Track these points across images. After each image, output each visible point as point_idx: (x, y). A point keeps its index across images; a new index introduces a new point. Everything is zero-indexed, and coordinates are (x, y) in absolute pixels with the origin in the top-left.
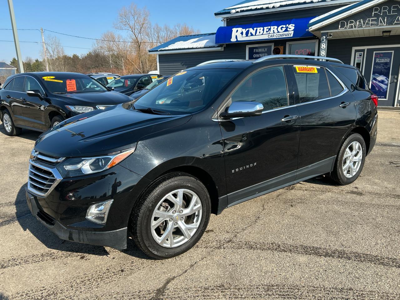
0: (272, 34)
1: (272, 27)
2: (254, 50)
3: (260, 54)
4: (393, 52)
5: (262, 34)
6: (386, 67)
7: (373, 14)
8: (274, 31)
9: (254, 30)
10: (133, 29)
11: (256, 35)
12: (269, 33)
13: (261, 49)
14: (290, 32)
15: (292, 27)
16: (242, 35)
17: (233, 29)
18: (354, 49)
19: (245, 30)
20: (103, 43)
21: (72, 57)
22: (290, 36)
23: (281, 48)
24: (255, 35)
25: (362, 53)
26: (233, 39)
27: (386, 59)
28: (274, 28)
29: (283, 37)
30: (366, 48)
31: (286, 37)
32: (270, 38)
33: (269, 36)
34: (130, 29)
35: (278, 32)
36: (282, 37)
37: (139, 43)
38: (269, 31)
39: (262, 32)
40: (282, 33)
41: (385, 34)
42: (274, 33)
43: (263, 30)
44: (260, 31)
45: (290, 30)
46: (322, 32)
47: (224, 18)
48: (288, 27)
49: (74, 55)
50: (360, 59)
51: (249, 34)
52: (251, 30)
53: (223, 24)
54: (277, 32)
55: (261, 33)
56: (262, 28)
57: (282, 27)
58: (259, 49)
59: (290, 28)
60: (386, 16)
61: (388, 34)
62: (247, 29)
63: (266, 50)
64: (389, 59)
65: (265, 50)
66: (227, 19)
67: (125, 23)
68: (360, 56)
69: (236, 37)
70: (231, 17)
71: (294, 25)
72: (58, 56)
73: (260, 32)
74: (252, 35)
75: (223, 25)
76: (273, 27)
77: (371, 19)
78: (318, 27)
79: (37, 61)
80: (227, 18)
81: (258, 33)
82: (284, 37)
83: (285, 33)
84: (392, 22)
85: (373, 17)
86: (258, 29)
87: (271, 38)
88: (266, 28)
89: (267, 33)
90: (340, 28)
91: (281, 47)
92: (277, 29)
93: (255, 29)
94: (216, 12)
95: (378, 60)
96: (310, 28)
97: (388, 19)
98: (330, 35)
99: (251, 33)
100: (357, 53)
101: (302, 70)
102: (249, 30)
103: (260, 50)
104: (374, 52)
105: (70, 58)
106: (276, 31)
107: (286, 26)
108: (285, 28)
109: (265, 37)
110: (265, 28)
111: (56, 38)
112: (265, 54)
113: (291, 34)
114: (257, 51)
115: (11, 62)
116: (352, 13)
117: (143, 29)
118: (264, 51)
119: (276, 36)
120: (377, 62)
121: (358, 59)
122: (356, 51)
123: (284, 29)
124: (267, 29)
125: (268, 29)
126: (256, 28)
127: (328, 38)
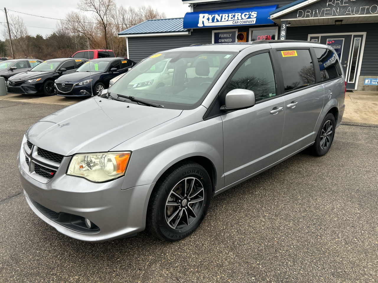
0: (236, 21)
1: (236, 14)
2: (220, 35)
3: (225, 39)
4: (344, 39)
5: (227, 21)
7: (327, 4)
8: (238, 18)
9: (219, 16)
10: (98, 11)
11: (222, 21)
12: (234, 20)
14: (253, 19)
15: (254, 14)
17: (199, 15)
18: (310, 36)
19: (212, 16)
20: (68, 24)
22: (252, 23)
23: (245, 34)
24: (221, 21)
25: (317, 40)
26: (200, 25)
27: (337, 46)
28: (238, 15)
29: (246, 24)
30: (320, 35)
31: (249, 23)
32: (234, 24)
33: (234, 23)
34: (96, 11)
35: (242, 19)
36: (245, 24)
37: (105, 25)
38: (234, 18)
40: (245, 20)
41: (337, 23)
42: (238, 19)
43: (228, 17)
44: (225, 17)
46: (282, 20)
47: (191, 4)
51: (215, 21)
52: (217, 16)
53: (190, 10)
54: (241, 19)
55: (226, 19)
56: (227, 15)
57: (245, 15)
59: (253, 16)
60: (339, 6)
61: (340, 23)
62: (213, 16)
63: (231, 35)
64: (340, 46)
65: (229, 35)
66: (194, 5)
67: (90, 5)
69: (203, 22)
71: (256, 13)
73: (225, 19)
74: (218, 21)
77: (325, 9)
78: (278, 15)
80: (194, 3)
81: (223, 20)
82: (247, 23)
83: (248, 20)
84: (343, 12)
85: (327, 7)
86: (224, 15)
87: (236, 24)
89: (232, 19)
90: (298, 17)
92: (241, 16)
93: (221, 15)
96: (271, 16)
97: (341, 10)
98: (289, 24)
99: (217, 19)
102: (214, 17)
103: (225, 36)
104: (327, 39)
105: (33, 38)
106: (240, 18)
107: (249, 13)
109: (230, 23)
110: (230, 15)
112: (230, 39)
114: (222, 36)
117: (108, 11)
119: (240, 23)
122: (312, 38)
123: (247, 16)
124: (232, 15)
125: (233, 16)
127: (287, 25)
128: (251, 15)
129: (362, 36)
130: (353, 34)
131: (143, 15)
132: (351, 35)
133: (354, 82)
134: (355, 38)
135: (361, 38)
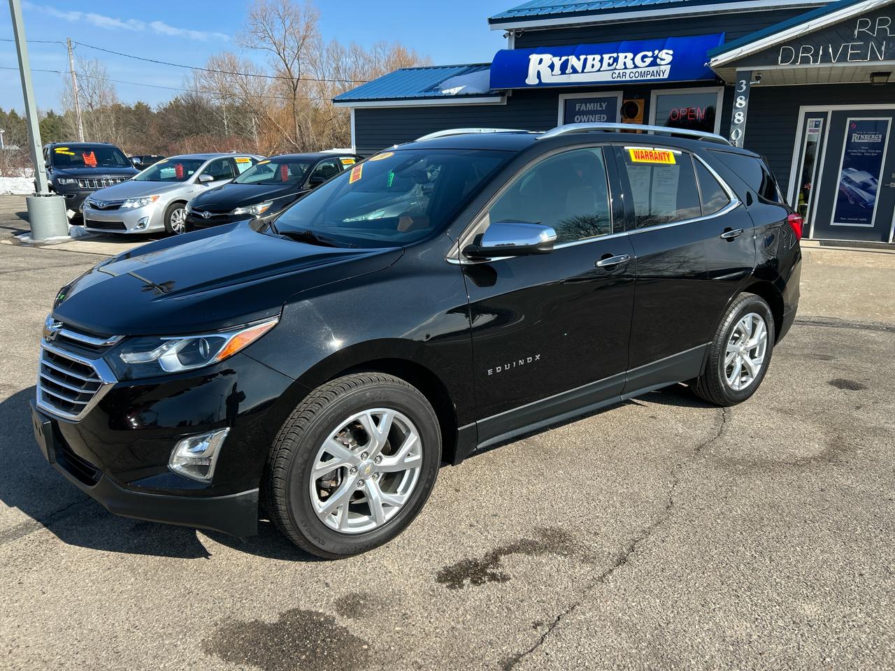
0: (621, 72)
1: (622, 55)
2: (577, 105)
3: (591, 116)
4: (890, 119)
5: (599, 71)
6: (875, 153)
7: (856, 32)
8: (625, 63)
9: (579, 60)
11: (585, 71)
12: (615, 69)
13: (592, 104)
14: (662, 68)
15: (666, 56)
16: (552, 70)
17: (530, 57)
18: (804, 110)
19: (560, 60)
21: (133, 108)
22: (661, 77)
23: (640, 104)
24: (583, 72)
25: (822, 120)
26: (532, 80)
27: (873, 136)
28: (626, 57)
29: (646, 78)
30: (830, 109)
31: (653, 77)
32: (615, 79)
33: (614, 75)
34: (274, 48)
35: (636, 67)
36: (643, 78)
37: (295, 81)
38: (615, 64)
39: (597, 65)
40: (643, 70)
41: (877, 80)
42: (626, 68)
43: (601, 61)
44: (593, 62)
45: (663, 62)
46: (738, 69)
47: (510, 30)
48: (659, 56)
49: (139, 103)
50: (816, 133)
51: (569, 70)
52: (573, 60)
53: (507, 44)
54: (633, 66)
55: (596, 68)
56: (598, 57)
57: (644, 57)
58: (588, 105)
59: (661, 59)
60: (886, 38)
61: (883, 79)
62: (564, 58)
63: (604, 106)
64: (880, 136)
65: (601, 106)
66: (516, 34)
68: (817, 126)
69: (539, 73)
70: (526, 28)
71: (671, 52)
72: (102, 105)
73: (593, 66)
74: (575, 71)
75: (506, 48)
76: (624, 55)
77: (850, 44)
78: (731, 58)
79: (51, 115)
80: (517, 29)
81: (588, 68)
82: (649, 77)
83: (651, 69)
85: (854, 40)
86: (590, 57)
87: (619, 79)
88: (608, 56)
89: (611, 68)
90: (781, 62)
91: (638, 100)
92: (633, 59)
93: (582, 57)
94: (493, 15)
95: (855, 138)
96: (713, 59)
97: (889, 46)
98: (758, 78)
99: (573, 67)
100: (809, 120)
101: (642, 157)
102: (567, 60)
103: (590, 106)
104: (849, 119)
105: (128, 110)
106: (630, 64)
107: (654, 54)
108: (652, 59)
109: (605, 77)
110: (606, 57)
111: (97, 63)
112: (602, 116)
113: (664, 71)
114: (583, 107)
116: (808, 30)
118: (599, 108)
119: (630, 76)
120: (853, 141)
121: (811, 133)
122: (808, 115)
123: (648, 61)
124: (610, 58)
125: (612, 59)
126: (584, 57)
127: (751, 83)
128: (657, 57)
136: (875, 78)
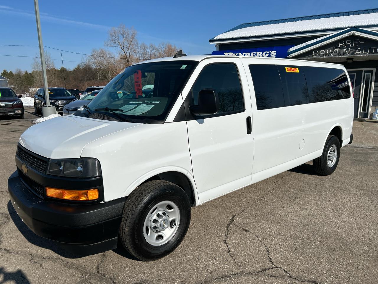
1: (258, 53)
4: (355, 74)
7: (339, 46)
8: (259, 56)
9: (242, 54)
10: (122, 47)
14: (272, 57)
17: (225, 52)
19: (236, 54)
21: (60, 70)
28: (259, 53)
34: (120, 46)
37: (128, 59)
38: (256, 56)
41: (349, 61)
43: (250, 55)
44: (248, 55)
45: (273, 55)
48: (271, 53)
52: (240, 55)
56: (249, 53)
57: (266, 53)
61: (351, 61)
67: (115, 42)
70: (223, 43)
71: (275, 52)
75: (216, 50)
77: (337, 49)
78: (296, 55)
79: (26, 73)
80: (219, 44)
84: (354, 52)
86: (246, 54)
90: (314, 56)
92: (262, 54)
94: (210, 39)
96: (289, 55)
97: (351, 50)
105: (58, 71)
106: (261, 56)
107: (269, 52)
110: (252, 53)
111: (47, 52)
115: (1, 73)
116: (323, 45)
117: (131, 47)
123: (267, 55)
125: (254, 54)
126: (244, 53)
128: (270, 53)
129: (372, 72)
130: (364, 70)
131: (163, 50)
132: (362, 71)
133: (366, 112)
134: (366, 73)
135: (371, 73)
136: (348, 60)
